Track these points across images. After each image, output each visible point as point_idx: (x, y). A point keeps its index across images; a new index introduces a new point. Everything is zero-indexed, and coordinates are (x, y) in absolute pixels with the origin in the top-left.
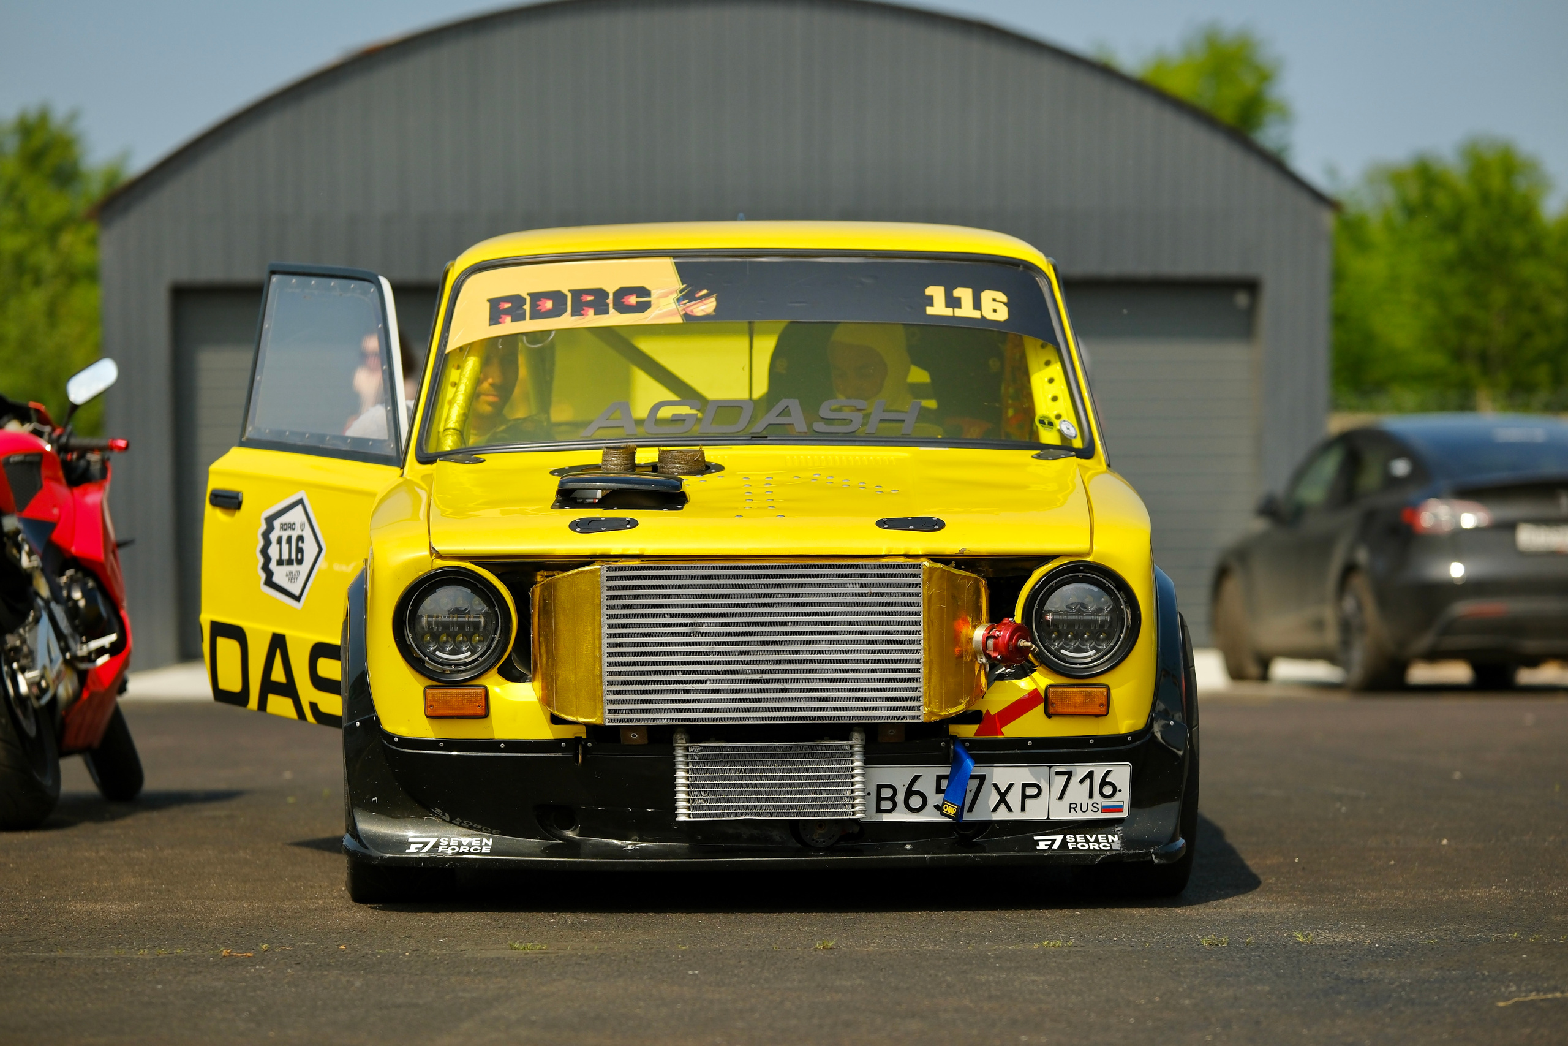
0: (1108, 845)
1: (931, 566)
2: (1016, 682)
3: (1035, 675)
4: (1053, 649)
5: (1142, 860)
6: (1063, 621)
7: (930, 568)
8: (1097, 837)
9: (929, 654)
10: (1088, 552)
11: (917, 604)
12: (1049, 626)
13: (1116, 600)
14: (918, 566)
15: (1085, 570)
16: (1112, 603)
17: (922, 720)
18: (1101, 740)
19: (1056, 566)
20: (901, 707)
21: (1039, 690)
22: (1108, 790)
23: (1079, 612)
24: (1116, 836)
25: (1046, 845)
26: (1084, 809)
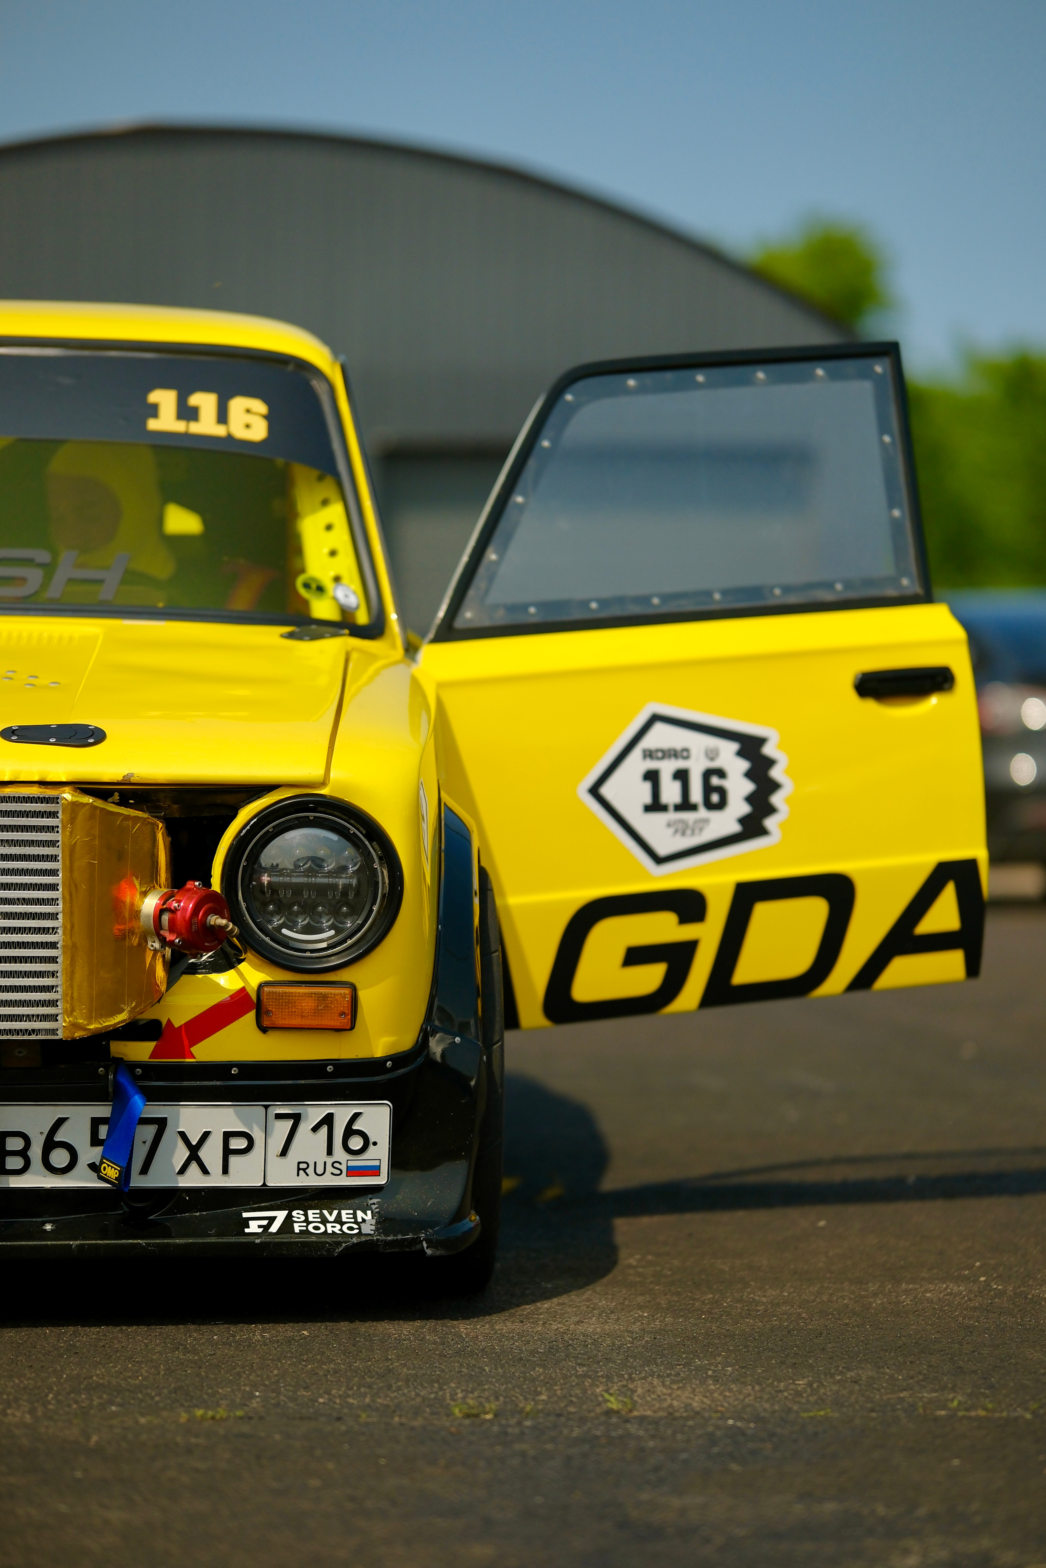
0: (355, 1226)
1: (75, 799)
2: (214, 977)
3: (243, 967)
4: (270, 927)
5: (407, 1250)
6: (286, 886)
7: (74, 804)
8: (339, 1215)
9: (71, 935)
10: (321, 780)
11: (53, 858)
12: (263, 892)
13: (366, 855)
14: (55, 800)
15: (320, 809)
16: (359, 859)
17: (60, 1035)
18: (345, 1067)
19: (273, 801)
20: (28, 1015)
21: (248, 990)
22: (356, 1143)
23: (310, 872)
24: (369, 1212)
25: (260, 1227)
26: (320, 1170)
